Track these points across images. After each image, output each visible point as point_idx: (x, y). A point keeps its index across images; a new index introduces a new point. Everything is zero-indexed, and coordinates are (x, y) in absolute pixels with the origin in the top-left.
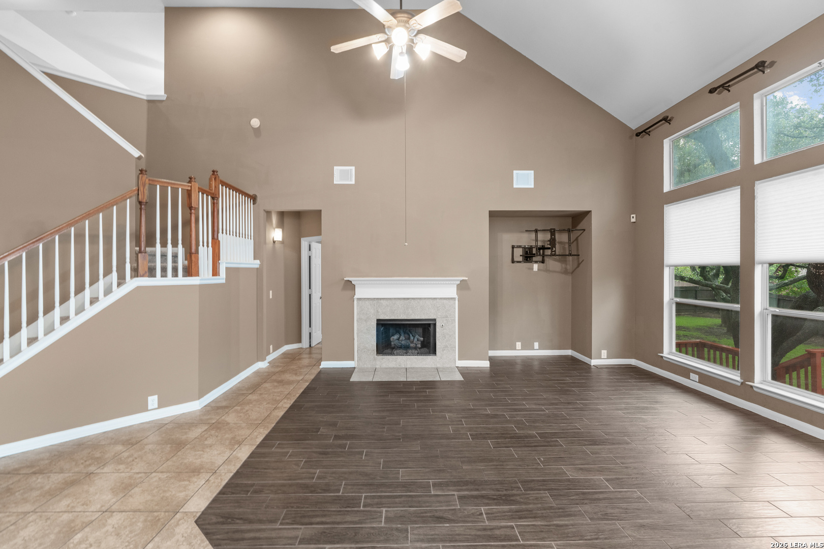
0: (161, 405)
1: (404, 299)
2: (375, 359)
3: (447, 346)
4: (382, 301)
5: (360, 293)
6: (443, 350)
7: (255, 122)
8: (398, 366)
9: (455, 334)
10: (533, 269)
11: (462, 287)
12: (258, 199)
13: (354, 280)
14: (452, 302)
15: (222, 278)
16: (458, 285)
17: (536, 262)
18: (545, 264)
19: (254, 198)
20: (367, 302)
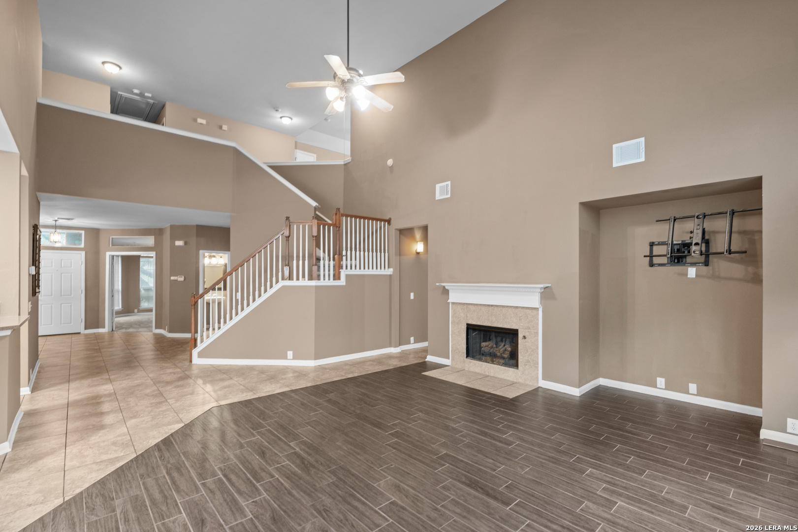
0: (295, 358)
1: (489, 305)
2: (464, 362)
3: (529, 361)
4: (470, 306)
5: (453, 297)
6: (525, 365)
7: (390, 162)
8: (483, 372)
9: (538, 348)
10: (687, 275)
11: (547, 294)
12: (392, 222)
13: (447, 285)
14: (535, 312)
15: (342, 282)
16: (541, 293)
17: (693, 264)
18: (710, 268)
19: (389, 221)
20: (459, 306)
